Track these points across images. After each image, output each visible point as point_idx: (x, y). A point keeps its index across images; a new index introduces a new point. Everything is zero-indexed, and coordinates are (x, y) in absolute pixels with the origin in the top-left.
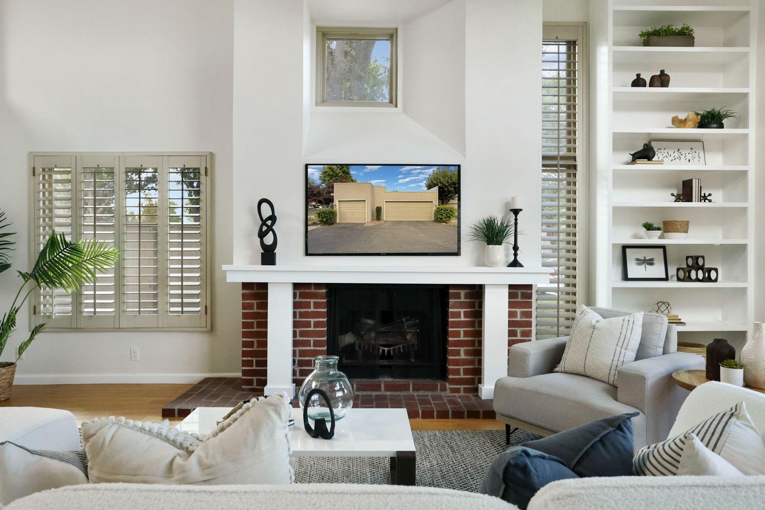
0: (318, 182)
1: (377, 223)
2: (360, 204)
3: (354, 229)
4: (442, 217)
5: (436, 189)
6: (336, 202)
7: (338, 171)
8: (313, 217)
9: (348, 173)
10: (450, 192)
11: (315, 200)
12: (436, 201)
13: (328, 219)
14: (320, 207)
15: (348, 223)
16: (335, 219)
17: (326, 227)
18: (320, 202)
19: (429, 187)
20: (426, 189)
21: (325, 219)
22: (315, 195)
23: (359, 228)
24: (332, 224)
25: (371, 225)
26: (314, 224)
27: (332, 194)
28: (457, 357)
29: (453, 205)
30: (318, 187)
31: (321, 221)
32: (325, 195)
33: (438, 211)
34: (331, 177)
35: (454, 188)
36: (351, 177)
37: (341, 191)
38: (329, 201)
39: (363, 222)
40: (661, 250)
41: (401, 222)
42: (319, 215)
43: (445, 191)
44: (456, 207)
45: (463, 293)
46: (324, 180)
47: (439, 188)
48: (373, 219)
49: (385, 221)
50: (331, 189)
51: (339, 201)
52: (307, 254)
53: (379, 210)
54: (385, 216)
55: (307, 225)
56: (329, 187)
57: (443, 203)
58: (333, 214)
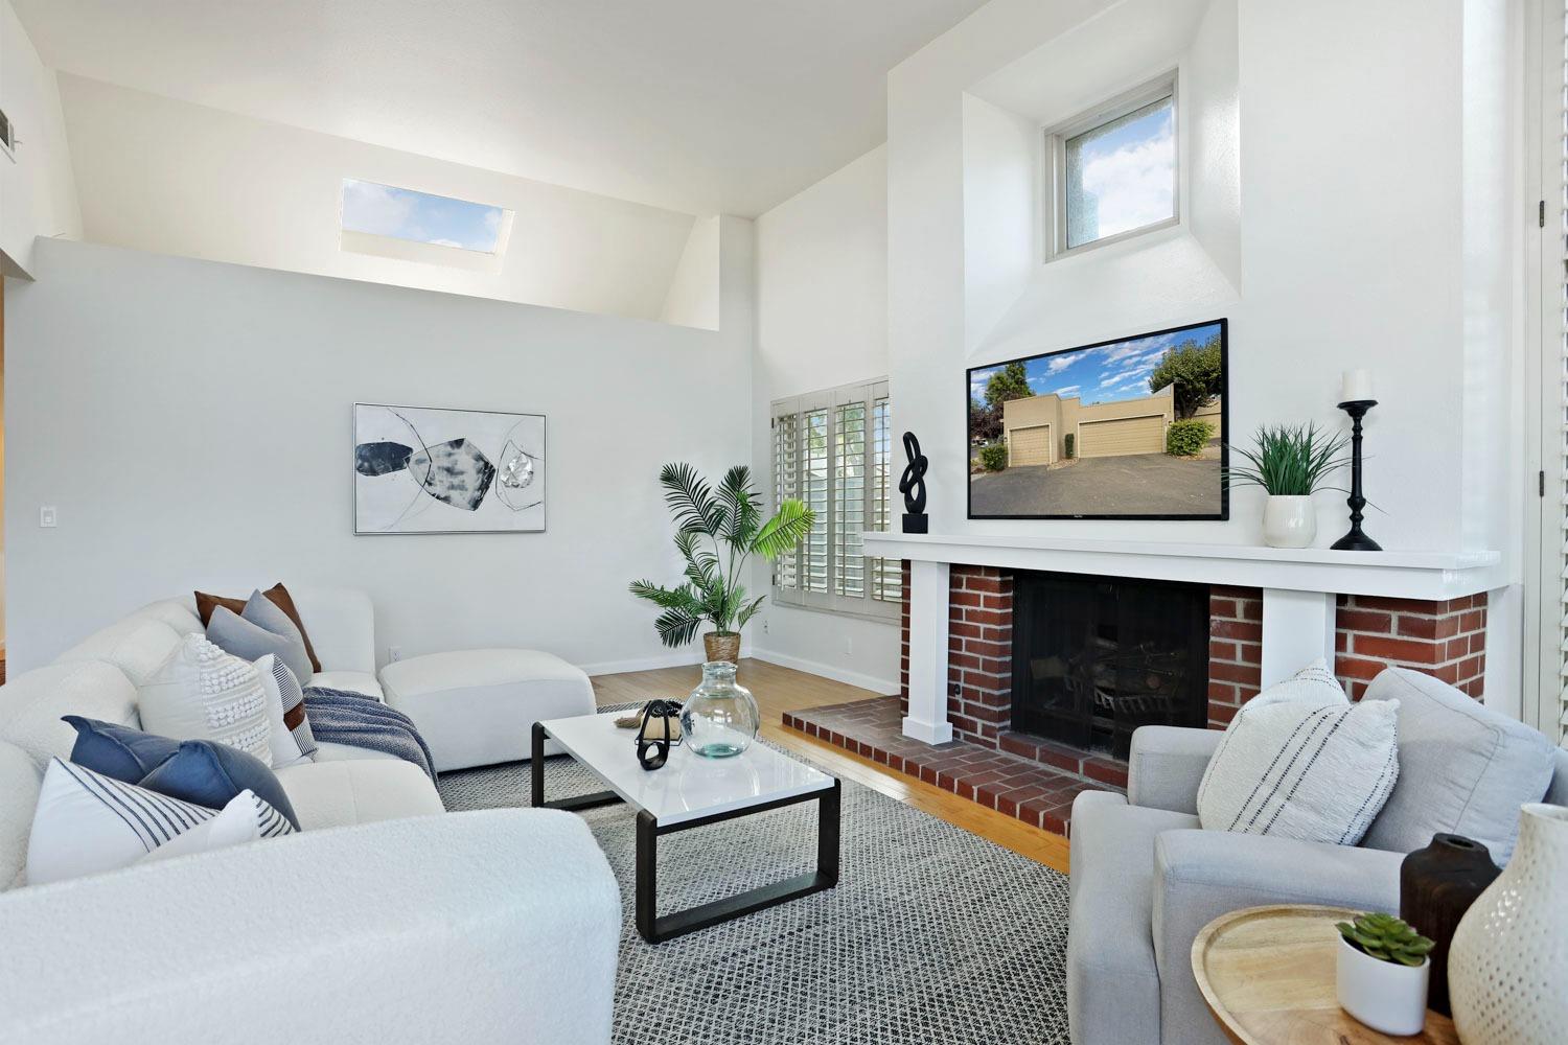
0: (984, 403)
1: (1067, 463)
2: (1041, 433)
3: (1034, 476)
4: (1181, 444)
5: (1169, 390)
6: (1007, 433)
7: (1009, 382)
8: (976, 459)
9: (1022, 382)
10: (1197, 392)
11: (979, 433)
12: (1169, 414)
13: (996, 462)
14: (986, 443)
15: (1024, 467)
16: (1006, 462)
17: (993, 474)
18: (986, 435)
19: (1156, 387)
20: (1149, 392)
21: (992, 463)
22: (979, 425)
23: (1040, 473)
24: (1002, 469)
25: (1057, 468)
26: (979, 471)
27: (1001, 421)
29: (1208, 415)
30: (983, 411)
31: (988, 465)
32: (993, 424)
33: (1174, 433)
34: (1000, 391)
35: (1206, 382)
36: (1027, 388)
37: (1014, 415)
38: (997, 432)
39: (1045, 463)
41: (1107, 458)
42: (984, 455)
43: (1188, 392)
44: (1217, 421)
46: (991, 399)
47: (1176, 386)
48: (1060, 458)
49: (1080, 460)
50: (999, 412)
51: (1011, 431)
52: (970, 517)
53: (1069, 441)
54: (1079, 450)
55: (969, 474)
56: (997, 410)
57: (1183, 416)
58: (1003, 452)
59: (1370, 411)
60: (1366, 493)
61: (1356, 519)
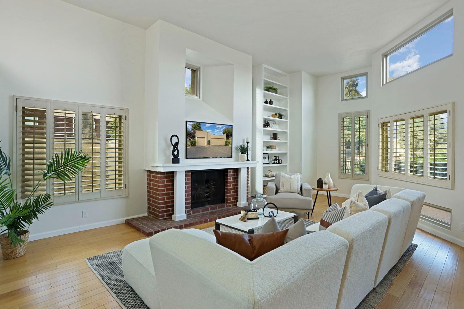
0: (191, 130)
1: (209, 146)
2: (203, 139)
3: (202, 147)
4: (227, 144)
5: (225, 134)
6: (196, 138)
7: (197, 126)
8: (189, 143)
9: (200, 127)
10: (229, 136)
11: (189, 137)
12: (225, 139)
13: (194, 144)
14: (191, 139)
15: (200, 146)
16: (196, 144)
17: (193, 147)
18: (191, 137)
19: (224, 134)
21: (193, 144)
22: (189, 135)
24: (195, 146)
25: (207, 147)
26: (189, 146)
27: (195, 135)
28: (230, 194)
29: (230, 140)
30: (190, 132)
31: (191, 145)
32: (193, 135)
33: (226, 142)
34: (195, 128)
35: (230, 134)
37: (198, 134)
38: (194, 137)
39: (204, 146)
40: (267, 154)
41: (216, 145)
42: (191, 142)
44: (231, 141)
45: (232, 171)
47: (226, 134)
48: (207, 145)
49: (211, 145)
50: (194, 133)
52: (186, 158)
53: (209, 141)
54: (211, 143)
55: (186, 146)
57: (227, 139)
58: (195, 142)
59: (249, 143)
60: (248, 154)
61: (247, 157)
